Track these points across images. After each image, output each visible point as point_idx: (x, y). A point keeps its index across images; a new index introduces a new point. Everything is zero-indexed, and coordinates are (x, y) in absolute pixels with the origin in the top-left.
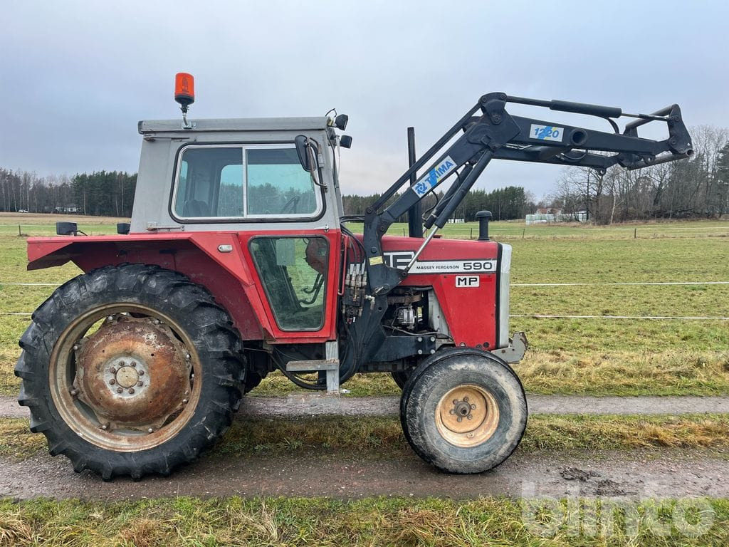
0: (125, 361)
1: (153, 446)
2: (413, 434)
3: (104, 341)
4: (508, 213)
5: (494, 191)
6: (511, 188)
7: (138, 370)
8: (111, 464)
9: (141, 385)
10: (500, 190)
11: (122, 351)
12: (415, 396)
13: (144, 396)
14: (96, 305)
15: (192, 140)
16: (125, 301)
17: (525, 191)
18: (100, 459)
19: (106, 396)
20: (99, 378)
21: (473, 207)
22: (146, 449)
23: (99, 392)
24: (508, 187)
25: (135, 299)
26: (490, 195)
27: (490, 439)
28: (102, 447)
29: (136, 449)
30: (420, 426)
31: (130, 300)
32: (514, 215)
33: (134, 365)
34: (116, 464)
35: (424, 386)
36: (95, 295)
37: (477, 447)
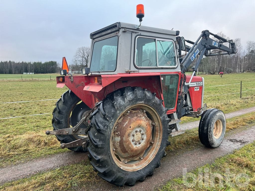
0: (137, 130)
1: (147, 165)
2: (209, 138)
3: (128, 122)
4: (51, 71)
5: (45, 62)
6: (52, 62)
7: (142, 133)
8: (135, 177)
9: (143, 139)
10: (47, 62)
11: (137, 125)
12: (210, 125)
13: (144, 143)
14: (129, 106)
15: (139, 34)
16: (139, 103)
17: (57, 63)
18: (132, 177)
19: (132, 147)
20: (129, 140)
21: (37, 68)
22: (145, 166)
23: (129, 146)
24: (50, 61)
25: (143, 102)
26: (44, 64)
27: (221, 135)
28: (129, 171)
29: (141, 167)
30: (212, 135)
31: (141, 102)
32: (53, 71)
33: (140, 131)
34: (137, 176)
35: (212, 122)
36: (130, 101)
37: (219, 138)
